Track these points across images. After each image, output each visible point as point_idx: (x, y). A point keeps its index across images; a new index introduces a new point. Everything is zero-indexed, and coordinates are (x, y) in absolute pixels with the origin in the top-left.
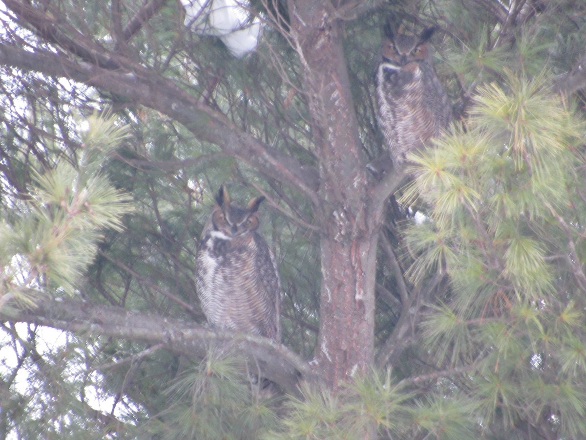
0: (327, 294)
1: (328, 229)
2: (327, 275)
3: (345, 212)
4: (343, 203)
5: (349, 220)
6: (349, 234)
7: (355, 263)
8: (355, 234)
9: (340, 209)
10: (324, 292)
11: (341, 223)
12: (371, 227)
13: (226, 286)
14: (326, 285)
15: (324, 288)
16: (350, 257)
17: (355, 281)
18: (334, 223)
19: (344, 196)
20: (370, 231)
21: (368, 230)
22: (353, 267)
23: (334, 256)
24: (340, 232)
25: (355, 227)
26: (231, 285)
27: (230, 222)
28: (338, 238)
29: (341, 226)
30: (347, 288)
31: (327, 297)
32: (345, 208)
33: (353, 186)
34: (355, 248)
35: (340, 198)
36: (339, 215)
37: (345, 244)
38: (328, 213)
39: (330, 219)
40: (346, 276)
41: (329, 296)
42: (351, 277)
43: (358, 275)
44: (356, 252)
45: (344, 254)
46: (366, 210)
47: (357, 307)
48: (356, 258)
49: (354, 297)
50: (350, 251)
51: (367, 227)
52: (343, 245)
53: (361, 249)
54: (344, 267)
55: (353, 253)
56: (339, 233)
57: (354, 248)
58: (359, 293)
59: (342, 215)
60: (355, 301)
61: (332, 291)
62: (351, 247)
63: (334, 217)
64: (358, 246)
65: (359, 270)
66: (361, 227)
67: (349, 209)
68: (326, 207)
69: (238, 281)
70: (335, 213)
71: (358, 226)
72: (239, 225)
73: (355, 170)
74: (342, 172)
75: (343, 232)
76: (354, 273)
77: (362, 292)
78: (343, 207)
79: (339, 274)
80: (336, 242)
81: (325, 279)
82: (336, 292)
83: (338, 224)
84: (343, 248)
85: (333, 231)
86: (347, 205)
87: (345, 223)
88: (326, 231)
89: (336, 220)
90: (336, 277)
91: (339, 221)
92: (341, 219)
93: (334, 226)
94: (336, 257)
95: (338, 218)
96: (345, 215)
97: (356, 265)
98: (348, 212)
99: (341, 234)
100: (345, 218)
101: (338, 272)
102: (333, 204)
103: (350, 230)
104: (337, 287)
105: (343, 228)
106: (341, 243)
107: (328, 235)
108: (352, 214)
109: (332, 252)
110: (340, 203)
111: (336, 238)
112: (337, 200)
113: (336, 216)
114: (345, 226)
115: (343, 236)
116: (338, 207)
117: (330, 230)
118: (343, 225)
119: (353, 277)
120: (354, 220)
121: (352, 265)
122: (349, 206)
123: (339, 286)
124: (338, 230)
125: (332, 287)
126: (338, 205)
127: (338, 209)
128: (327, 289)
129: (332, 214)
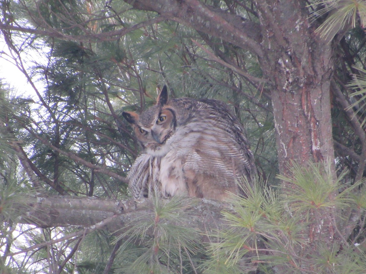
0: (283, 149)
1: (275, 79)
2: (280, 129)
3: (290, 57)
4: (287, 49)
5: (295, 66)
6: (296, 82)
7: (308, 112)
8: (303, 80)
9: (285, 55)
10: (280, 148)
11: (288, 70)
12: (320, 73)
14: (281, 140)
15: (280, 144)
16: (301, 106)
17: (310, 131)
18: (280, 72)
19: (286, 40)
20: (320, 77)
21: (317, 75)
22: (306, 117)
23: (285, 107)
24: (288, 80)
25: (301, 71)
28: (287, 87)
29: (287, 73)
30: (302, 139)
31: (283, 153)
32: (289, 53)
33: (296, 29)
35: (283, 43)
36: (285, 62)
37: (295, 93)
38: (273, 63)
39: (276, 68)
40: (299, 126)
41: (286, 150)
42: (305, 127)
43: (312, 125)
44: (307, 100)
45: (295, 104)
46: (312, 54)
47: (315, 158)
48: (307, 107)
49: (311, 147)
50: (301, 100)
51: (315, 72)
52: (293, 94)
53: (312, 96)
54: (297, 117)
55: (304, 102)
56: (287, 82)
57: (304, 96)
58: (316, 144)
59: (287, 61)
60: (312, 152)
61: (288, 145)
62: (301, 95)
63: (280, 65)
64: (308, 93)
65: (313, 119)
66: (309, 72)
67: (294, 53)
68: (270, 56)
70: (280, 61)
71: (305, 72)
73: (295, 12)
74: (282, 16)
75: (290, 80)
76: (309, 122)
77: (319, 143)
78: (287, 53)
79: (292, 126)
80: (285, 91)
81: (280, 134)
82: (291, 145)
83: (285, 72)
84: (293, 97)
85: (280, 80)
86: (291, 50)
87: (291, 69)
88: (274, 82)
89: (282, 68)
90: (290, 129)
91: (285, 68)
92: (287, 66)
93: (281, 75)
94: (287, 108)
95: (283, 65)
96: (290, 60)
97: (309, 114)
98: (293, 56)
99: (290, 82)
100: (291, 64)
101: (291, 123)
102: (277, 51)
103: (298, 77)
104: (292, 140)
105: (291, 75)
106: (290, 92)
107: (277, 86)
108: (297, 58)
109: (283, 104)
110: (284, 49)
111: (284, 88)
112: (280, 46)
113: (282, 64)
114: (292, 73)
115: (292, 84)
116: (282, 53)
117: (277, 80)
118: (289, 72)
119: (307, 127)
120: (300, 64)
121: (304, 115)
122: (293, 50)
123: (294, 138)
124: (286, 79)
125: (287, 141)
126: (281, 51)
127: (282, 56)
128: (283, 144)
129: (277, 63)
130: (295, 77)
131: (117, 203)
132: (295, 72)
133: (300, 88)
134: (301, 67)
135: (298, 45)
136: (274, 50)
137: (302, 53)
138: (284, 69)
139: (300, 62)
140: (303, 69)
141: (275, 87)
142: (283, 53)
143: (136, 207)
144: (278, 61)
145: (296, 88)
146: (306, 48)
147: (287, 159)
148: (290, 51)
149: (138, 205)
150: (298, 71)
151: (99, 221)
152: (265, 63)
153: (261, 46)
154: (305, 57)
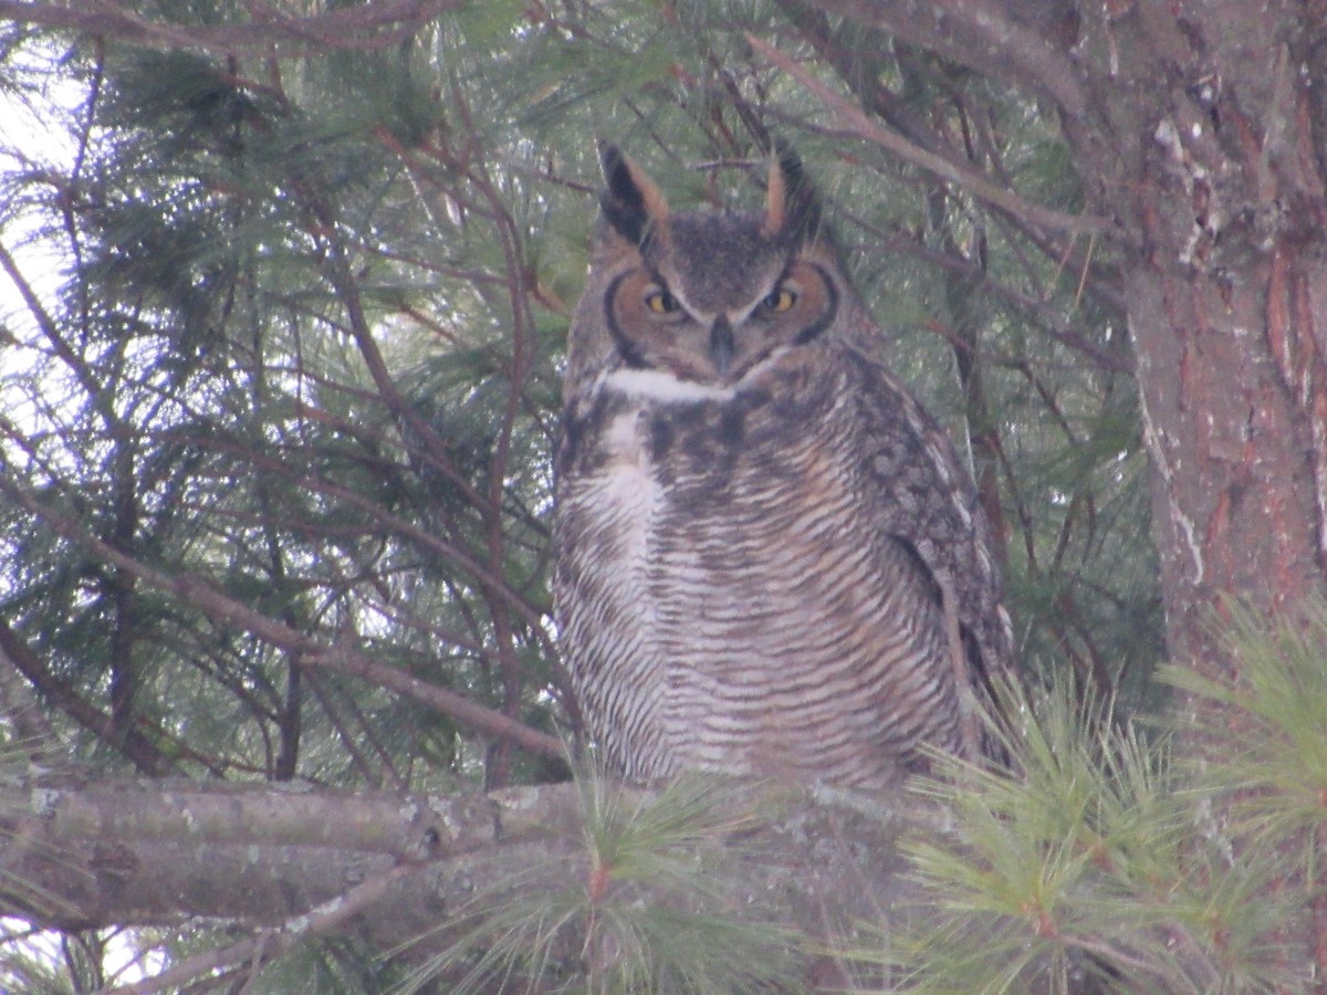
0: (1185, 546)
1: (1141, 216)
2: (1168, 451)
3: (1213, 114)
4: (1195, 73)
5: (1235, 155)
6: (1242, 226)
7: (1299, 371)
8: (1273, 218)
9: (1185, 105)
10: (1171, 542)
11: (1200, 173)
13: (726, 595)
14: (1173, 504)
15: (1168, 524)
16: (1267, 342)
17: (1311, 458)
18: (1165, 181)
22: (1291, 394)
23: (1192, 351)
24: (1202, 222)
25: (1266, 179)
26: (750, 586)
27: (696, 314)
28: (1199, 253)
29: (1200, 186)
30: (1272, 498)
31: (1185, 564)
32: (1207, 94)
34: (1286, 294)
35: (1175, 46)
36: (1186, 139)
37: (1238, 282)
38: (1131, 141)
39: (1145, 166)
40: (1260, 438)
41: (1197, 551)
42: (1286, 440)
43: (1318, 428)
44: (1294, 313)
45: (1239, 331)
46: (1312, 96)
48: (1297, 347)
49: (1316, 537)
50: (1265, 315)
52: (1226, 287)
53: (1314, 296)
54: (1248, 394)
55: (1281, 323)
56: (1197, 229)
57: (1281, 295)
59: (1197, 130)
60: (1321, 558)
61: (1206, 529)
62: (1266, 295)
63: (1164, 150)
64: (1294, 280)
65: (1321, 402)
66: (1300, 183)
67: (1231, 94)
68: (1117, 110)
69: (782, 562)
70: (1164, 132)
71: (1283, 183)
72: (738, 317)
75: (1214, 223)
76: (1303, 418)
78: (1194, 92)
79: (1226, 437)
80: (1192, 274)
81: (1168, 474)
82: (1223, 525)
83: (1188, 183)
84: (1226, 300)
85: (1165, 222)
86: (1215, 78)
87: (1218, 171)
88: (1136, 233)
89: (1174, 162)
90: (1214, 452)
91: (1186, 165)
92: (1197, 154)
93: (1170, 197)
94: (1200, 352)
95: (1179, 152)
96: (1212, 129)
97: (1306, 379)
98: (1223, 110)
99: (1210, 232)
100: (1214, 145)
101: (1220, 424)
102: (1150, 86)
103: (1248, 204)
104: (1227, 503)
105: (1214, 195)
106: (1213, 275)
107: (1149, 249)
108: (1243, 118)
109: (1180, 333)
110: (1181, 74)
111: (1185, 258)
112: (1163, 62)
113: (1172, 144)
114: (1219, 186)
115: (1220, 237)
116: (1174, 95)
117: (1153, 221)
118: (1209, 183)
119: (1297, 441)
120: (1259, 147)
121: (1281, 382)
122: (1225, 82)
123: (1236, 494)
124: (1194, 215)
125: (1202, 508)
126: (1170, 87)
127: (1173, 109)
128: (1184, 520)
129: (1149, 140)
130: (1237, 207)
131: (409, 812)
132: (1237, 183)
133: (1259, 258)
134: (1264, 159)
135: (1246, 54)
136: (1138, 81)
137: (1265, 95)
138: (1182, 171)
139: (1257, 136)
140: (1274, 165)
141: (1144, 255)
142: (1179, 94)
143: (498, 826)
144: (1153, 134)
145: (1243, 260)
146: (1282, 68)
147: (1203, 591)
148: (1212, 84)
149: (507, 817)
150: (1249, 178)
151: (324, 896)
152: (1093, 141)
153: (1075, 62)
154: (1283, 112)
